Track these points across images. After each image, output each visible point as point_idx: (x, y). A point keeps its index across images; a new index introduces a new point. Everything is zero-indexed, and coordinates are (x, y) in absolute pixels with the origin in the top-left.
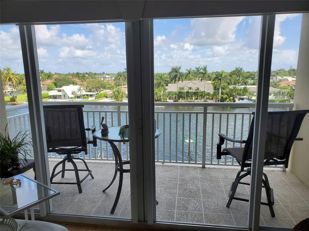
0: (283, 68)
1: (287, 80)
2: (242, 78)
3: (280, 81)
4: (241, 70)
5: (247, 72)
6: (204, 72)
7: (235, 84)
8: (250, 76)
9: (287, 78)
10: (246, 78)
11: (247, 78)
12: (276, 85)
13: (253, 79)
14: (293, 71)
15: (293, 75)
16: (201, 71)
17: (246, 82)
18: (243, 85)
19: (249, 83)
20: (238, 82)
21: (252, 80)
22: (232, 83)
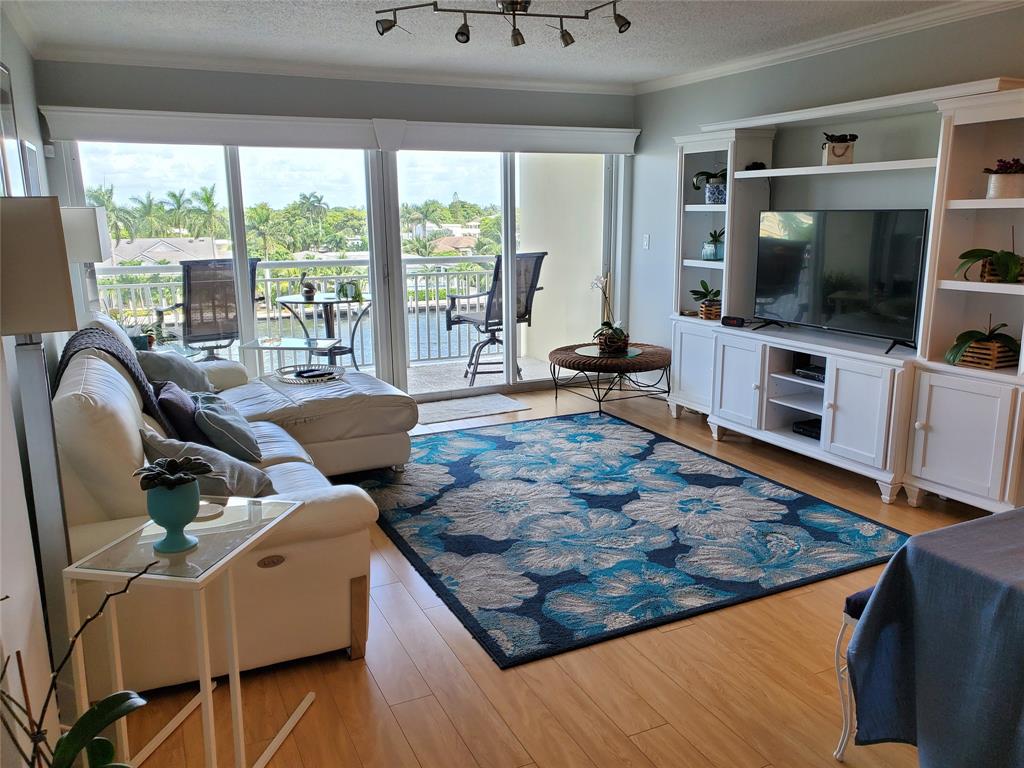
0: (436, 199)
1: (449, 233)
2: (323, 228)
3: (435, 236)
4: (319, 201)
5: (337, 209)
6: (205, 208)
7: (306, 247)
8: (347, 220)
9: (450, 229)
10: (336, 226)
11: (340, 227)
12: (425, 247)
13: (359, 230)
14: (463, 207)
15: (462, 219)
16: (196, 204)
17: (340, 242)
18: (330, 250)
19: (349, 243)
20: (316, 243)
21: (356, 234)
22: (298, 245)
